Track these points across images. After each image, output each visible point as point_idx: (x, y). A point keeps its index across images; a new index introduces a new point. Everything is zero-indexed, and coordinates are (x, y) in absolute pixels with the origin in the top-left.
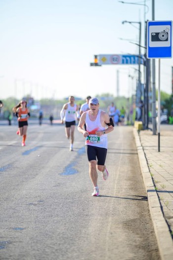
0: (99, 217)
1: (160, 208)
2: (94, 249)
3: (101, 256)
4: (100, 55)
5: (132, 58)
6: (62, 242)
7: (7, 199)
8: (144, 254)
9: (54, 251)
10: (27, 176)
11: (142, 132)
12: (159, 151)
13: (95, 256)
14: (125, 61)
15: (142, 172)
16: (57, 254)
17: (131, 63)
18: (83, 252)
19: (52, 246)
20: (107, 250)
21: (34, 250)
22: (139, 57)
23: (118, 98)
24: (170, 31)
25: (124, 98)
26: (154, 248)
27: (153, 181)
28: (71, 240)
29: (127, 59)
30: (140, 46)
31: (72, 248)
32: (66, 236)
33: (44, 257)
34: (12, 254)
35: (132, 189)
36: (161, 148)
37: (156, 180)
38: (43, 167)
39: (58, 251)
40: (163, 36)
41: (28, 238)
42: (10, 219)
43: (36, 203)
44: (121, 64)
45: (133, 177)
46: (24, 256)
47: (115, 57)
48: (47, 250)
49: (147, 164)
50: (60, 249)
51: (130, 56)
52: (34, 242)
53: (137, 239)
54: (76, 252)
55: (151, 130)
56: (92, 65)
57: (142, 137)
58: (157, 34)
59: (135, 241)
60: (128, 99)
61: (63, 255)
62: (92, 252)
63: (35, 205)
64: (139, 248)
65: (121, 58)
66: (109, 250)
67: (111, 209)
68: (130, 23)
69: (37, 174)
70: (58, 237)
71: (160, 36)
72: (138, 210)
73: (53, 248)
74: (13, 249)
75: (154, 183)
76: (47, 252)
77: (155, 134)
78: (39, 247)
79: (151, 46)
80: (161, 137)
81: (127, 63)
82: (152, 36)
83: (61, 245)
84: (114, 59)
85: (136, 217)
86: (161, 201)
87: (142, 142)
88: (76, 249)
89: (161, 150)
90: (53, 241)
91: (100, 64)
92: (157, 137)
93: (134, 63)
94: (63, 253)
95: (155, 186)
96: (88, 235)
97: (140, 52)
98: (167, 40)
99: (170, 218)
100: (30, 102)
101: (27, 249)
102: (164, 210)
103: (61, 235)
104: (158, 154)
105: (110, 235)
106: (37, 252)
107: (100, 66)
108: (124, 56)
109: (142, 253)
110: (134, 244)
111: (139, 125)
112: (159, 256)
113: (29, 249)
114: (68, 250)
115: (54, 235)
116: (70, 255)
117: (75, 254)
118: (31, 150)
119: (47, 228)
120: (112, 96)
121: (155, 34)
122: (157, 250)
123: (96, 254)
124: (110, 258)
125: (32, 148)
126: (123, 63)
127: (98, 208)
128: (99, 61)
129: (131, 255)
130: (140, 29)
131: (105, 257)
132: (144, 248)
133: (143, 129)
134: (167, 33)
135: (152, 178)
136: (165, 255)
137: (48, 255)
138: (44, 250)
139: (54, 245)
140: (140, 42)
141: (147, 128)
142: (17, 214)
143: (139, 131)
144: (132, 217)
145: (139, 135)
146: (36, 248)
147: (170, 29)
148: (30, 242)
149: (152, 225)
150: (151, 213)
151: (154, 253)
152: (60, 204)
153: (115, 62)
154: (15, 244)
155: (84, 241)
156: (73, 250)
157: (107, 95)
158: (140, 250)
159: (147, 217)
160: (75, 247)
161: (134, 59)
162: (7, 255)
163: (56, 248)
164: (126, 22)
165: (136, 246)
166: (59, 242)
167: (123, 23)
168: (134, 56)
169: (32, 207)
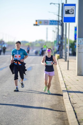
0: (38, 103)
1: (69, 99)
2: (36, 119)
3: (39, 123)
4: (39, 20)
5: (55, 22)
6: (20, 115)
8: (61, 122)
9: (16, 119)
11: (59, 60)
12: (68, 69)
13: (36, 122)
14: (51, 23)
15: (59, 80)
16: (17, 121)
17: (54, 24)
18: (30, 121)
19: (14, 117)
20: (42, 119)
21: (6, 119)
22: (58, 21)
23: (47, 42)
24: (75, 9)
25: (50, 42)
26: (66, 119)
27: (65, 85)
28: (24, 114)
29: (52, 22)
30: (59, 16)
31: (25, 118)
32: (22, 112)
33: (11, 123)
35: (54, 89)
36: (69, 68)
37: (66, 84)
38: (10, 77)
39: (18, 119)
40: (71, 11)
41: (2, 113)
43: (6, 95)
44: (49, 25)
45: (55, 83)
48: (12, 119)
49: (62, 76)
50: (19, 119)
51: (54, 21)
53: (57, 114)
54: (27, 120)
55: (64, 59)
56: (34, 25)
57: (59, 62)
58: (68, 10)
59: (56, 115)
60: (52, 43)
61: (20, 122)
62: (35, 120)
64: (59, 119)
65: (49, 22)
66: (43, 120)
67: (44, 99)
68: (54, 4)
69: (7, 80)
70: (18, 112)
71: (70, 12)
72: (58, 99)
73: (15, 118)
75: (66, 86)
76: (12, 120)
77: (66, 61)
78: (8, 118)
79: (65, 16)
80: (69, 63)
81: (52, 24)
82: (66, 11)
83: (19, 117)
84: (46, 22)
85: (57, 103)
86: (69, 95)
87: (59, 65)
88: (27, 119)
89: (69, 69)
90: (15, 115)
91: (38, 25)
92: (67, 62)
93: (56, 24)
94: (20, 121)
95: (66, 87)
96: (33, 112)
97: (59, 19)
98: (73, 13)
99: (74, 104)
100: (3, 43)
101: (2, 118)
102: (71, 100)
103: (19, 112)
104: (67, 71)
105: (44, 112)
106: (7, 120)
107: (39, 25)
108: (51, 21)
109: (60, 121)
110: (56, 117)
111: (58, 56)
112: (69, 123)
113: (3, 119)
114: (23, 119)
115: (15, 112)
116: (24, 122)
117: (26, 121)
118: (4, 68)
119: (12, 108)
120: (44, 41)
121: (67, 10)
122: (67, 120)
123: (37, 122)
124: (44, 123)
125: (4, 67)
126: (50, 24)
127: (37, 98)
128: (38, 23)
129: (54, 122)
130: (59, 7)
131: (41, 123)
132: (61, 119)
133: (60, 58)
134: (73, 10)
135: (65, 83)
136: (71, 123)
137: (13, 121)
138: (11, 119)
139: (16, 116)
140: (59, 14)
141: (62, 58)
143: (58, 59)
144: (54, 103)
145: (58, 61)
146: (6, 118)
147: (75, 8)
148: (3, 115)
149: (65, 107)
150: (64, 101)
151: (66, 122)
152: (18, 96)
153: (46, 24)
155: (31, 115)
156: (25, 119)
157: (42, 41)
158: (59, 120)
159: (62, 103)
160: (26, 118)
161: (56, 22)
163: (16, 118)
164: (52, 3)
165: (57, 118)
166: (18, 115)
168: (56, 21)
169: (4, 97)
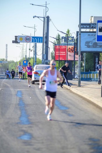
14: (34, 40)
47: (28, 38)
51: (37, 38)
56: (13, 42)
65: (32, 38)
68: (38, 17)
107: (19, 43)
153: (28, 41)
164: (36, 16)
167: (34, 18)
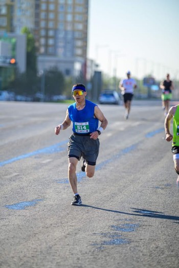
7: (133, 181)
10: (152, 159)
21: (164, 234)
33: (176, 243)
34: (142, 238)
41: (157, 222)
42: (137, 202)
43: (163, 187)
46: (154, 240)
52: (164, 227)
63: (162, 189)
69: (162, 157)
74: (143, 232)
78: (170, 233)
100: (151, 82)
101: (158, 233)
106: (168, 237)
113: (159, 234)
118: (155, 132)
138: (175, 235)
142: (144, 197)
148: (160, 226)
154: (144, 227)
162: (137, 238)
169: (159, 191)
